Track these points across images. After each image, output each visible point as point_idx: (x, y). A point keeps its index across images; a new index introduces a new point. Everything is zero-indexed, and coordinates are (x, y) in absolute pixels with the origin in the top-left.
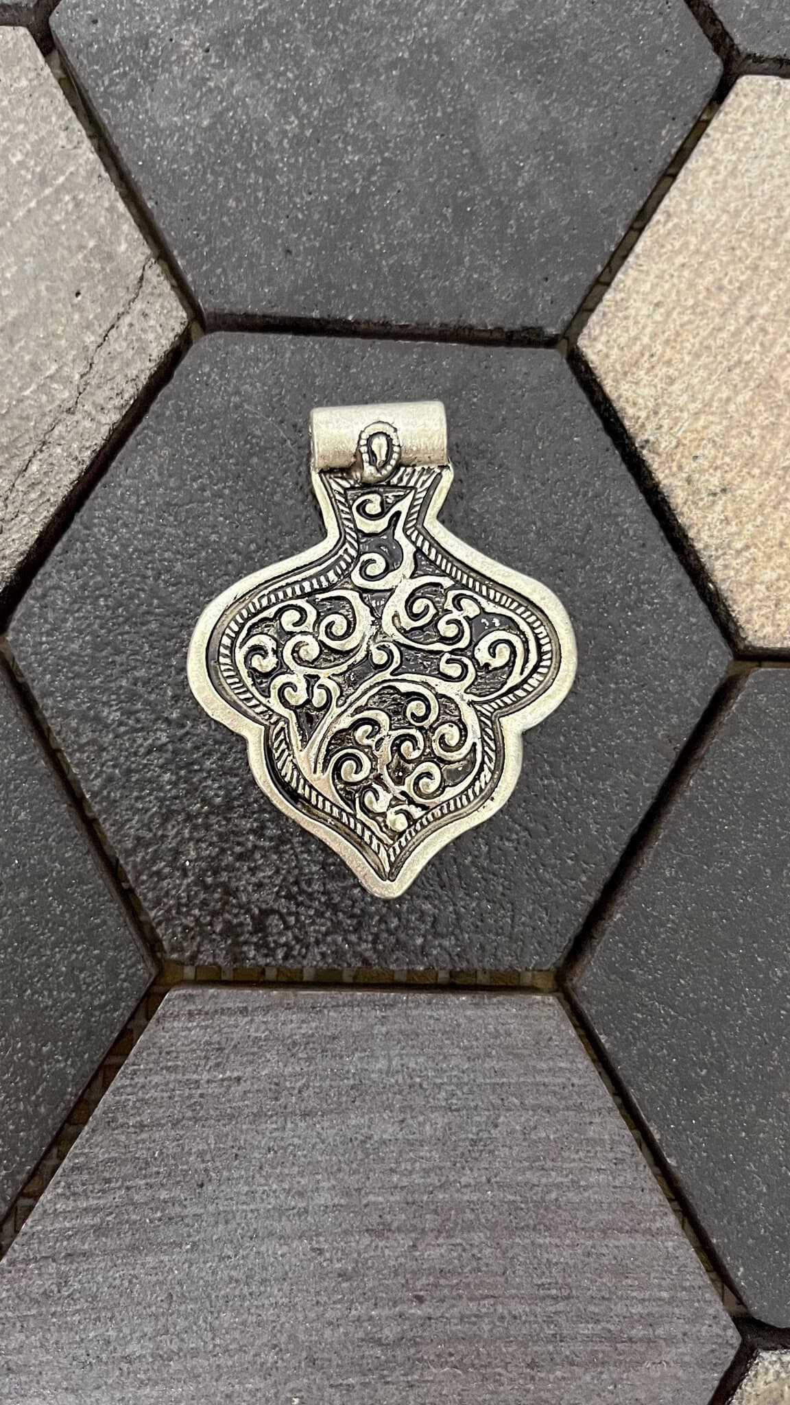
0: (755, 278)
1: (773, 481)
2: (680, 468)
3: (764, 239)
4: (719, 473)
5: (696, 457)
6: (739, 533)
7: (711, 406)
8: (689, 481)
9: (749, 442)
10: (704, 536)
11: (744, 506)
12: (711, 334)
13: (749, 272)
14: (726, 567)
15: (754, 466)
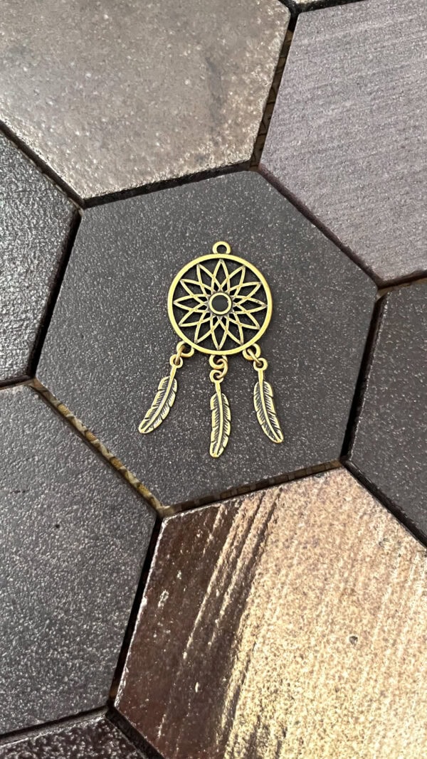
0: (399, 669)
1: (359, 557)
2: (406, 548)
3: (400, 693)
4: (386, 551)
5: (400, 556)
6: (367, 523)
7: (400, 587)
8: (399, 543)
9: (375, 574)
10: (384, 517)
11: (369, 539)
12: (412, 628)
13: (402, 671)
14: (369, 504)
15: (369, 562)
